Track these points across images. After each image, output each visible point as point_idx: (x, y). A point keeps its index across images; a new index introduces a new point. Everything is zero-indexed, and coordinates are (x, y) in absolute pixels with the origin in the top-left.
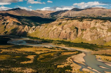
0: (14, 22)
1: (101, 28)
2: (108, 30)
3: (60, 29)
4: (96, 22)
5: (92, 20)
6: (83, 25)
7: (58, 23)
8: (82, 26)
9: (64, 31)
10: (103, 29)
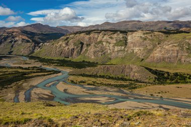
0: (23, 39)
1: (107, 42)
2: (115, 44)
3: (64, 45)
4: (105, 35)
5: (101, 32)
6: (90, 38)
7: (65, 38)
8: (88, 40)
9: (67, 48)
10: (110, 43)
